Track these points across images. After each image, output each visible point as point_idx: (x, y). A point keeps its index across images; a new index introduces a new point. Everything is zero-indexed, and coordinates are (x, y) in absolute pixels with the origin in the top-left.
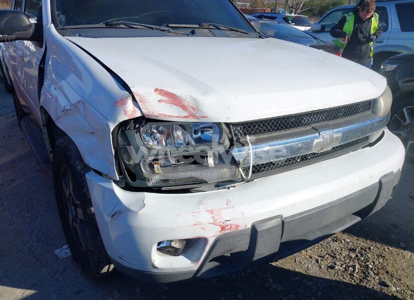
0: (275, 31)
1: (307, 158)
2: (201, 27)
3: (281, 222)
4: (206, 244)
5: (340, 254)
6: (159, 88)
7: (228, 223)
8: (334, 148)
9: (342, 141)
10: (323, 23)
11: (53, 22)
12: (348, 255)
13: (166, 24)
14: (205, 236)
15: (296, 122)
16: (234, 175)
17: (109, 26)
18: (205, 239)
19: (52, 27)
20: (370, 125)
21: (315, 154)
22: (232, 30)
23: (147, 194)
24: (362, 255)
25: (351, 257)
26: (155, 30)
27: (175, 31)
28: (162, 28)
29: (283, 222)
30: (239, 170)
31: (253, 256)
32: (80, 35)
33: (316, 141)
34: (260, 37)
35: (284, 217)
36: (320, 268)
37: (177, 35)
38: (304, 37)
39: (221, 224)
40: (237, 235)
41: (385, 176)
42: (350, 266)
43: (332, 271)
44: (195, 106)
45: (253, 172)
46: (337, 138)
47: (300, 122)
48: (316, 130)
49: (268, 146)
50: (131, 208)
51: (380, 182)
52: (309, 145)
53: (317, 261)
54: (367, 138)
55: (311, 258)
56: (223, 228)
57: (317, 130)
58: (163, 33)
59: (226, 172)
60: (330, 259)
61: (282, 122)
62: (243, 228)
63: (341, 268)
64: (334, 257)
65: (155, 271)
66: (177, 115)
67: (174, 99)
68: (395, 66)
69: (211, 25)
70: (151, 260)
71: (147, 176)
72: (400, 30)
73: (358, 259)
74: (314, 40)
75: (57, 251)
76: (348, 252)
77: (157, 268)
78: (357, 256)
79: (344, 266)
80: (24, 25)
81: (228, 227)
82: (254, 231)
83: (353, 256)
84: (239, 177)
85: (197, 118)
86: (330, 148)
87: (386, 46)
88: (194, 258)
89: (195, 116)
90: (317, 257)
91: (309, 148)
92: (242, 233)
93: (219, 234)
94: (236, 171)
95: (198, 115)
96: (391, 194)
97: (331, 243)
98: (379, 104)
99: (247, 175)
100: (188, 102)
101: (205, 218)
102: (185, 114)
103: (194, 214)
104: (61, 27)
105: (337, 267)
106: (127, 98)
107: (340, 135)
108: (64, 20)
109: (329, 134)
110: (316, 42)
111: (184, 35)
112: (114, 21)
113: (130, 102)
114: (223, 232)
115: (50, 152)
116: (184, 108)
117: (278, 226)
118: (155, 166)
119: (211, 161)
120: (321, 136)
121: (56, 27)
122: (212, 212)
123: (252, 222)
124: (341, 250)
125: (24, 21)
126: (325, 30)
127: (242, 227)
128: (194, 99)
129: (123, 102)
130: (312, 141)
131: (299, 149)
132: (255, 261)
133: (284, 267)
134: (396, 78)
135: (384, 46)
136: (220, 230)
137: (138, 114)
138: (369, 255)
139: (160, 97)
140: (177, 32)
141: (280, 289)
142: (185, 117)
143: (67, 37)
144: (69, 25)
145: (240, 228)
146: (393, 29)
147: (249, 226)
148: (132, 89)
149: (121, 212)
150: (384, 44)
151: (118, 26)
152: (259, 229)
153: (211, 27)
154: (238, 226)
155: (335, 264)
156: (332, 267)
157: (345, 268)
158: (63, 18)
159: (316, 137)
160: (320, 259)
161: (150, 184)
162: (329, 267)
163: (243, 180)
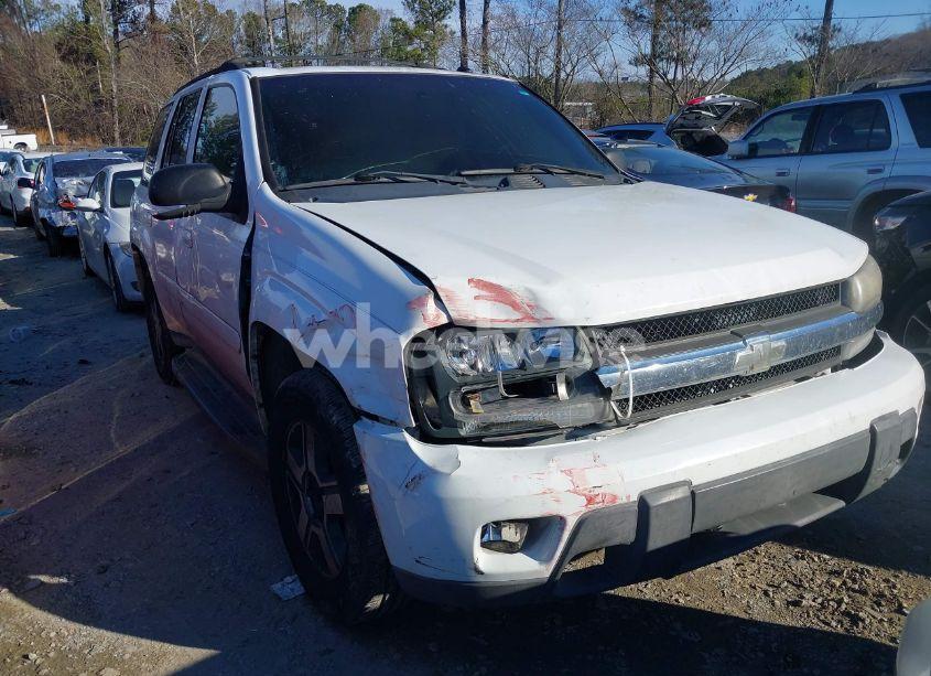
0: (653, 162)
1: (727, 387)
2: (518, 172)
3: (689, 494)
4: (562, 529)
5: (812, 580)
6: (476, 278)
7: (597, 491)
8: (774, 368)
9: (786, 355)
10: (752, 140)
11: (267, 178)
12: (827, 582)
13: (456, 172)
14: (561, 513)
15: (703, 324)
16: (602, 414)
17: (361, 180)
18: (562, 518)
19: (266, 186)
20: (840, 326)
21: (741, 378)
22: (573, 173)
23: (460, 447)
24: (854, 581)
25: (833, 586)
26: (440, 184)
27: (474, 183)
28: (453, 179)
29: (693, 493)
30: (610, 405)
31: (646, 544)
32: (315, 200)
33: (740, 355)
34: (626, 181)
35: (694, 484)
36: (773, 605)
37: (477, 189)
38: (714, 172)
39: (586, 492)
40: (617, 512)
41: (882, 418)
42: (833, 600)
43: (797, 610)
44: (532, 303)
45: (635, 409)
46: (777, 349)
47: (710, 323)
48: (738, 335)
49: (657, 362)
50: (439, 468)
51: (872, 430)
52: (728, 363)
53: (766, 593)
54: (838, 350)
55: (754, 588)
56: (590, 500)
57: (741, 337)
58: (454, 188)
59: (587, 408)
60: (791, 589)
61: (677, 324)
62: (625, 500)
63: (814, 604)
64: (798, 586)
65: (479, 579)
66: (503, 317)
67: (499, 294)
68: (900, 220)
69: (535, 167)
70: (473, 558)
71: (459, 419)
72: (917, 145)
73: (848, 589)
74: (735, 176)
75: (276, 587)
76: (826, 577)
77: (482, 573)
78: (844, 583)
79: (820, 600)
80: (215, 187)
81: (599, 499)
82: (643, 506)
83: (838, 584)
84: (612, 417)
85: (538, 321)
86: (766, 368)
87: (891, 178)
88: (544, 557)
89: (533, 318)
90: (765, 587)
91: (729, 368)
92: (622, 510)
93: (584, 510)
94: (605, 406)
95: (537, 316)
96: (898, 454)
97: (793, 562)
98: (853, 288)
99: (624, 412)
100: (521, 296)
101: (560, 482)
102: (517, 315)
103: (542, 477)
104: (280, 188)
105: (804, 602)
106: (426, 295)
107: (783, 343)
108: (284, 174)
109: (762, 343)
110: (739, 181)
111: (489, 188)
112: (370, 171)
113: (431, 302)
114: (593, 507)
115: (261, 406)
116: (515, 306)
117: (684, 499)
118: (472, 402)
119: (562, 390)
120: (748, 347)
121: (273, 187)
122: (569, 472)
123: (640, 491)
124: (814, 573)
125: (214, 180)
126: (759, 154)
127: (622, 500)
128: (530, 291)
129: (421, 302)
130: (733, 355)
131: (712, 371)
132: (652, 552)
133: (702, 607)
134: (904, 243)
135: (886, 179)
136: (585, 502)
137: (444, 320)
138: (869, 581)
139: (476, 292)
140: (478, 184)
141: (696, 640)
142: (518, 320)
143: (297, 204)
144: (294, 183)
145: (619, 502)
146: (904, 144)
147: (635, 498)
148: (434, 282)
149: (422, 478)
150: (885, 174)
151: (376, 181)
152: (653, 502)
153: (534, 170)
154: (615, 498)
155: (803, 597)
156: (796, 604)
157: (822, 604)
158: (282, 171)
159: (741, 348)
160: (771, 589)
161: (463, 432)
162: (789, 603)
163: (619, 425)
